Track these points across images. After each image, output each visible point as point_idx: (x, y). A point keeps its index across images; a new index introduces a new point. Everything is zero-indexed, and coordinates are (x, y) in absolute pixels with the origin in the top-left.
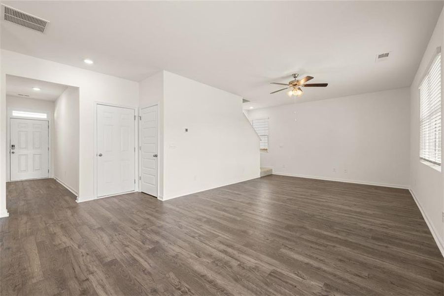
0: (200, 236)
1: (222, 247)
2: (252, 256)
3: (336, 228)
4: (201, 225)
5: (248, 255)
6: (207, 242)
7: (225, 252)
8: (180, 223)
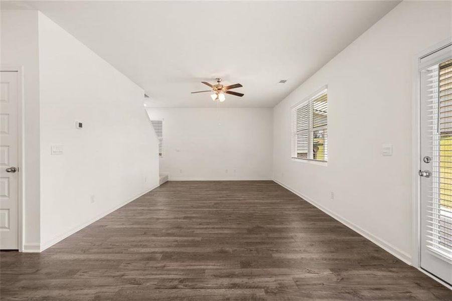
0: (181, 281)
1: (226, 281)
2: (263, 275)
3: (278, 220)
4: (164, 266)
5: (259, 276)
6: (201, 285)
7: (234, 286)
8: (126, 277)
